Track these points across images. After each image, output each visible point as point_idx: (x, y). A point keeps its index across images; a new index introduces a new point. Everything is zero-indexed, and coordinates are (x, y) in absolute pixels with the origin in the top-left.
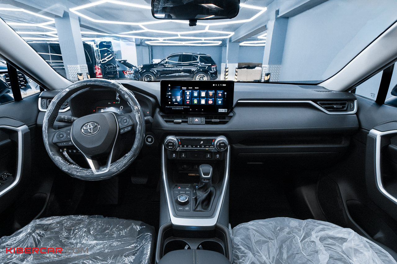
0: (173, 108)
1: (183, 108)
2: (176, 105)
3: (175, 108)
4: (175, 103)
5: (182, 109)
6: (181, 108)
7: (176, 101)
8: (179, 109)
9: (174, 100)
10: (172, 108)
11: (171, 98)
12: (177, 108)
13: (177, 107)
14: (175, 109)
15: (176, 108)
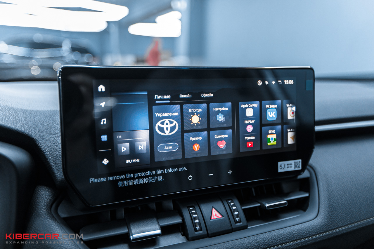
0: (120, 184)
1: (163, 175)
2: (134, 169)
3: (129, 179)
4: (128, 161)
5: (160, 178)
6: (152, 176)
7: (133, 152)
8: (146, 180)
9: (124, 148)
10: (117, 181)
11: (111, 143)
12: (138, 178)
13: (136, 175)
14: (131, 183)
15: (133, 179)
